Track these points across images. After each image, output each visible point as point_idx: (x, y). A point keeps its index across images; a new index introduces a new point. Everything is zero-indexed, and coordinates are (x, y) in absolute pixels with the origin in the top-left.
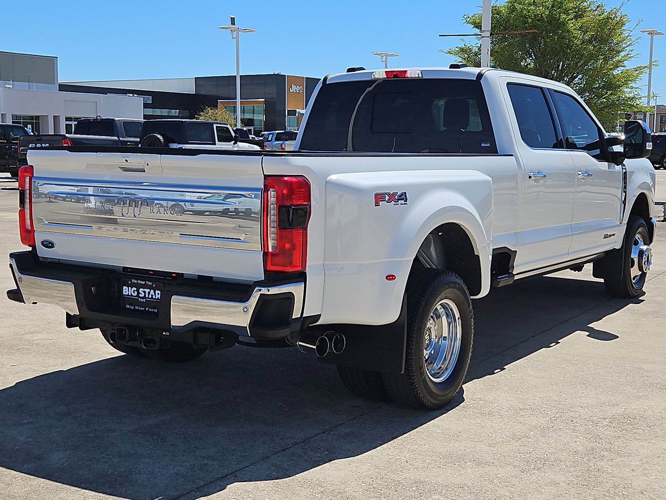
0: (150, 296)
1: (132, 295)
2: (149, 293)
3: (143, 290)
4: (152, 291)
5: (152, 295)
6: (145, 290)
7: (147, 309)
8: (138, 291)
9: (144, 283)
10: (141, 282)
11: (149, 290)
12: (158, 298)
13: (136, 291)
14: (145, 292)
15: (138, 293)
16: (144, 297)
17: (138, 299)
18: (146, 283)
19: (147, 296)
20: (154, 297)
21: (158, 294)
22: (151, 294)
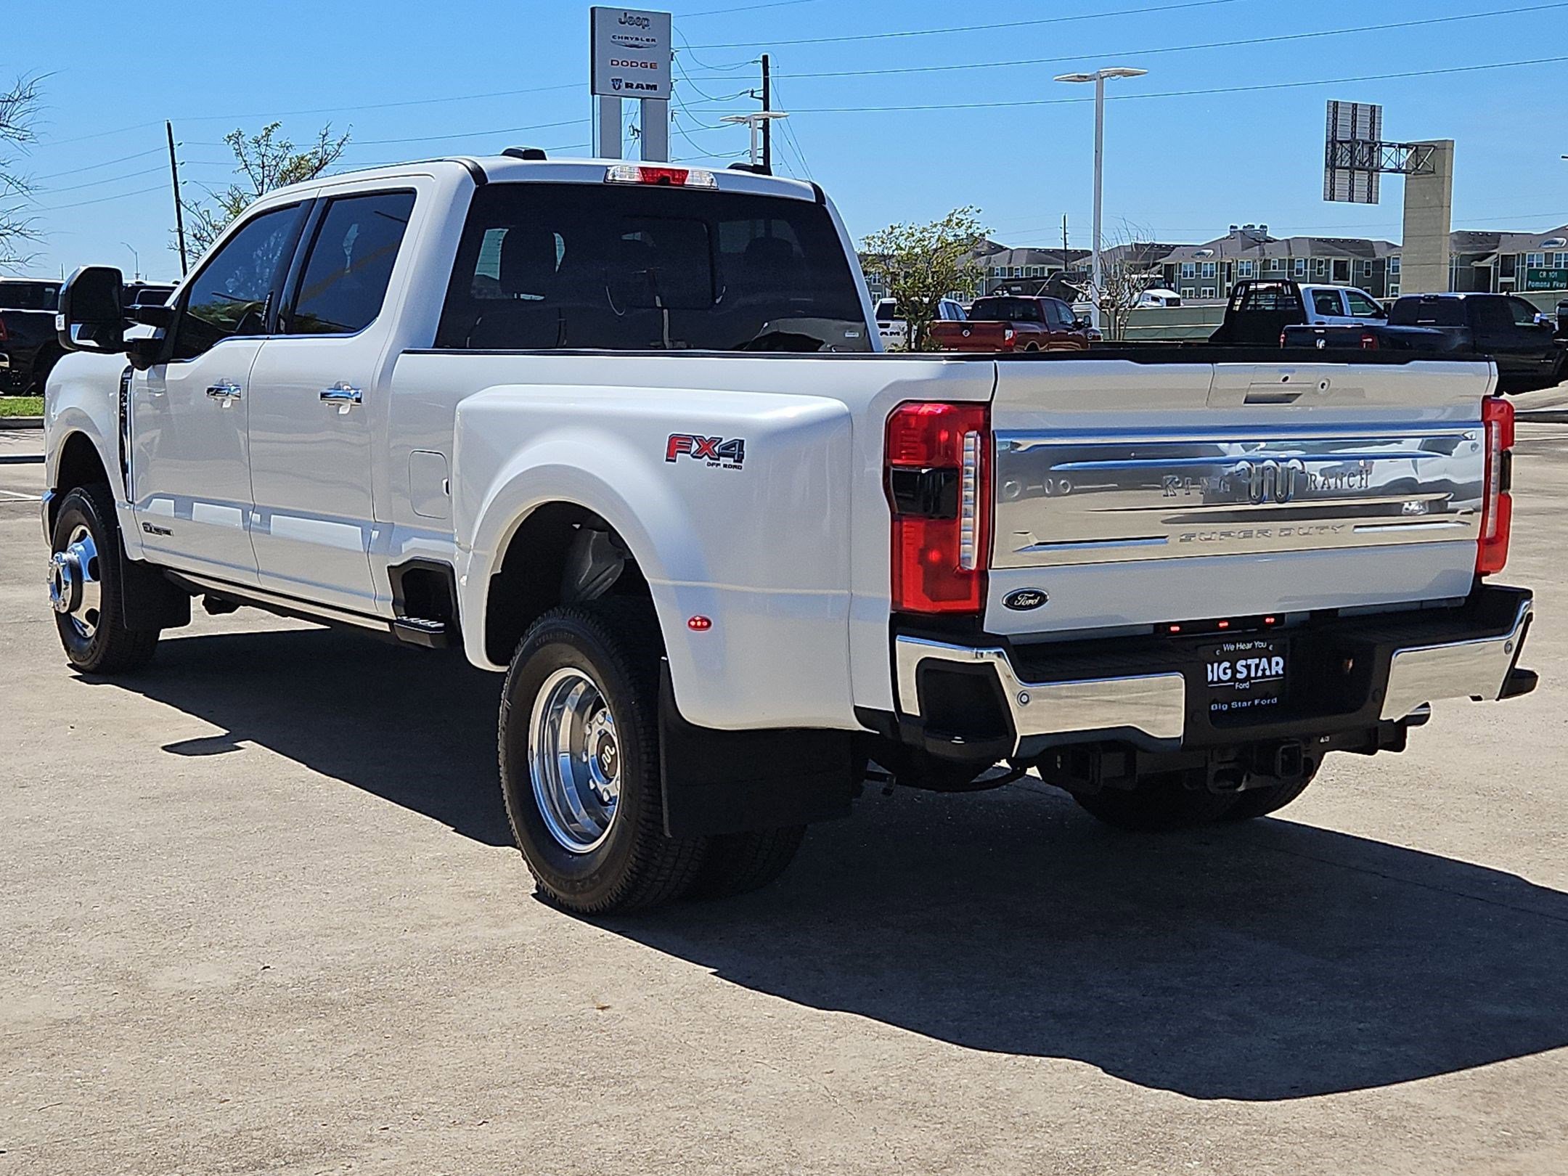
0: (1260, 673)
1: (1220, 680)
2: (1257, 666)
3: (1244, 662)
4: (1264, 660)
5: (1264, 670)
6: (1249, 661)
7: (1256, 702)
8: (1233, 668)
9: (1249, 646)
10: (1242, 647)
11: (1257, 661)
12: (1277, 672)
13: (1229, 668)
14: (1248, 667)
15: (1235, 671)
16: (1248, 678)
17: (1234, 685)
18: (1254, 646)
19: (1253, 675)
20: (1268, 673)
21: (1277, 664)
22: (1261, 667)
